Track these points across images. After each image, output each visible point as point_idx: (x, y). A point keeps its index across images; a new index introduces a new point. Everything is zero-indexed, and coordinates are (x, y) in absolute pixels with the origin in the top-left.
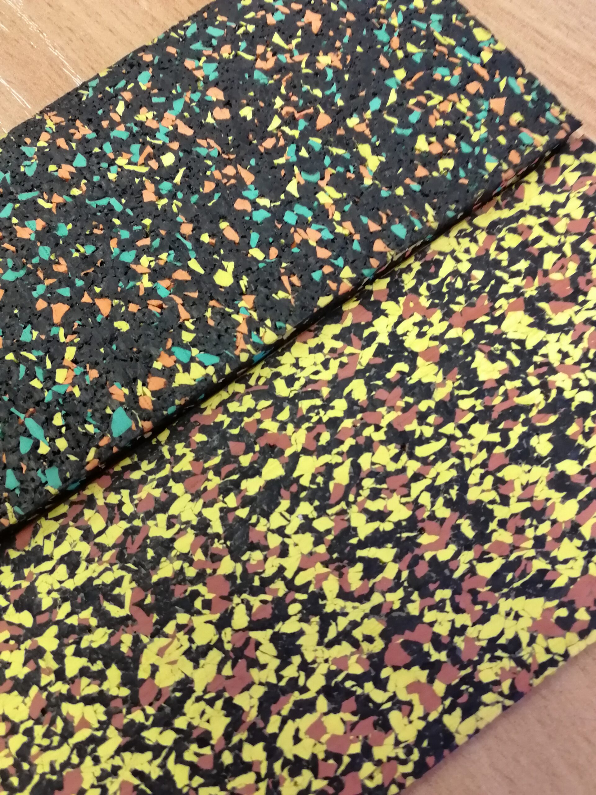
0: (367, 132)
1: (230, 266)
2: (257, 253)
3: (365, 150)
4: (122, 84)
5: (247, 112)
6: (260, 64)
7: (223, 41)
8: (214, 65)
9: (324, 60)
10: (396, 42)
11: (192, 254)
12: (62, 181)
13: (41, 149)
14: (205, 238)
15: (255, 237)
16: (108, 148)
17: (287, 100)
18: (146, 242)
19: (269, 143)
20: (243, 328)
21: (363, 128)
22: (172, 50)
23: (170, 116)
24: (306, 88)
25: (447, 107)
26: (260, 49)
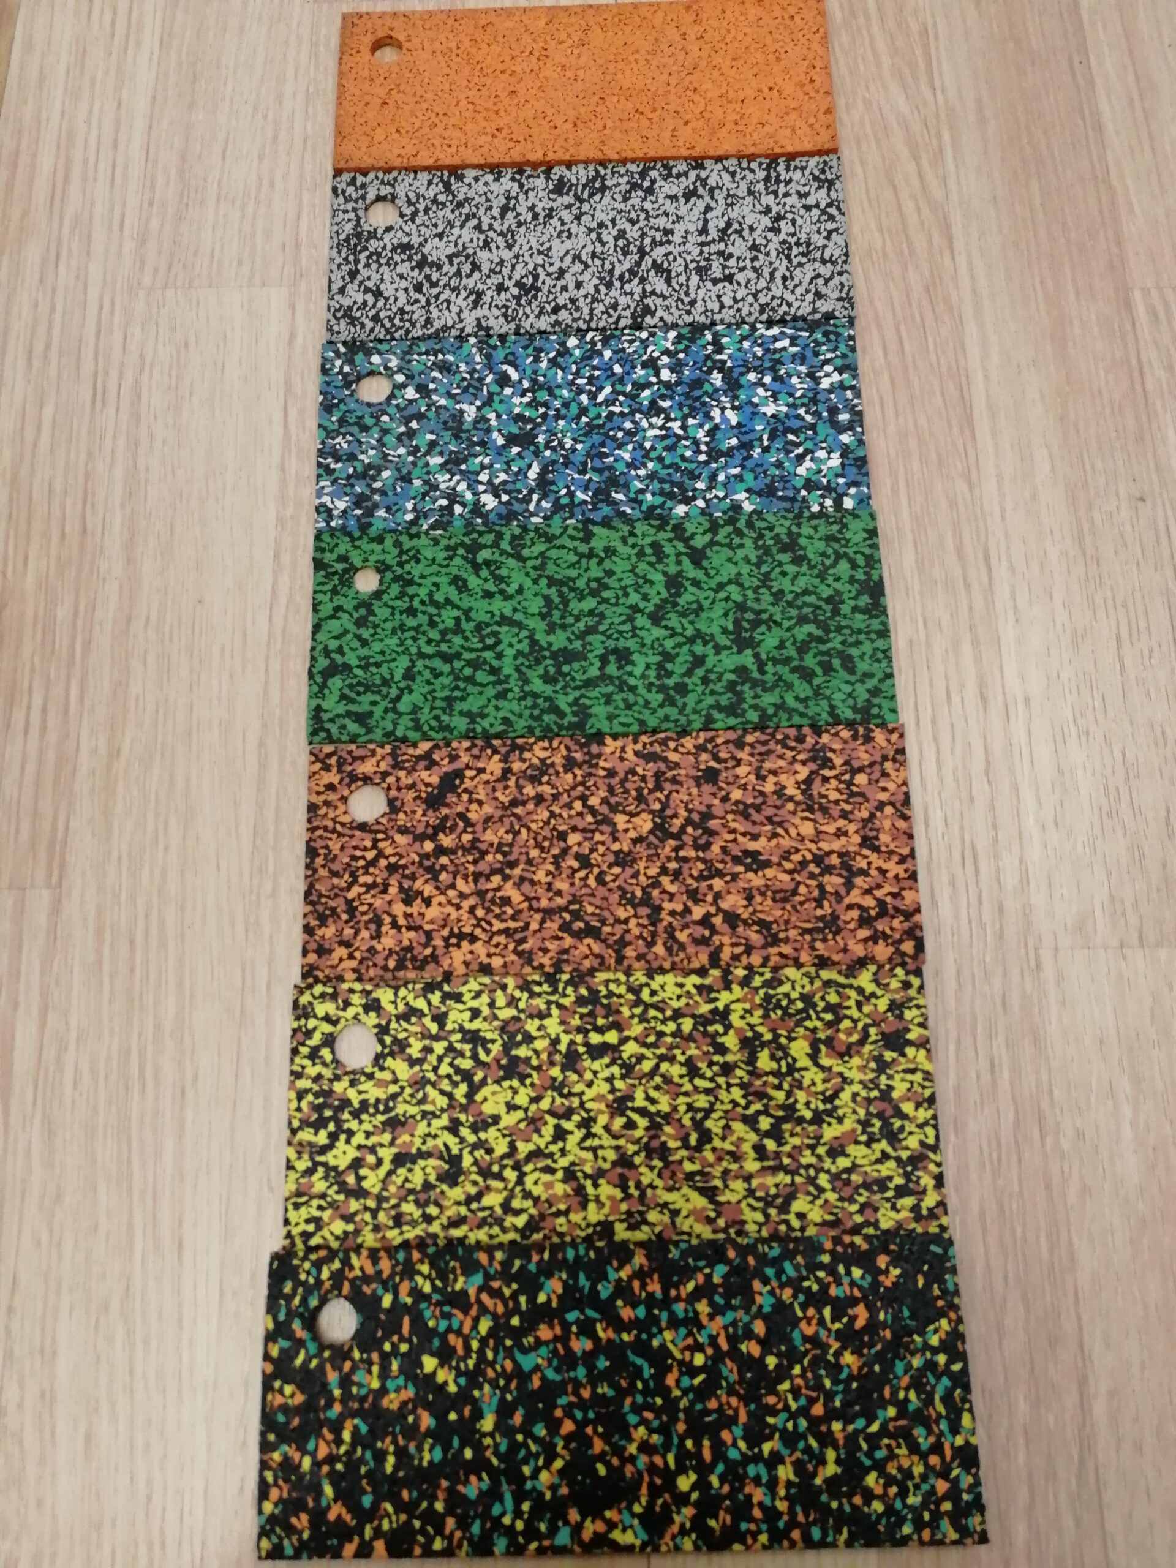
0: (841, 1442)
1: (693, 1477)
2: (715, 1480)
3: (831, 1455)
4: (702, 1263)
5: (771, 1361)
6: (803, 1325)
7: (790, 1282)
8: (772, 1300)
9: (848, 1358)
10: (905, 1381)
11: (674, 1450)
12: (621, 1319)
13: (620, 1279)
14: (689, 1444)
15: (720, 1468)
16: (664, 1316)
17: (804, 1370)
18: (649, 1415)
19: (771, 1400)
20: (675, 1528)
21: (840, 1436)
22: (751, 1261)
23: (720, 1321)
24: (822, 1372)
25: (906, 1464)
26: (811, 1312)
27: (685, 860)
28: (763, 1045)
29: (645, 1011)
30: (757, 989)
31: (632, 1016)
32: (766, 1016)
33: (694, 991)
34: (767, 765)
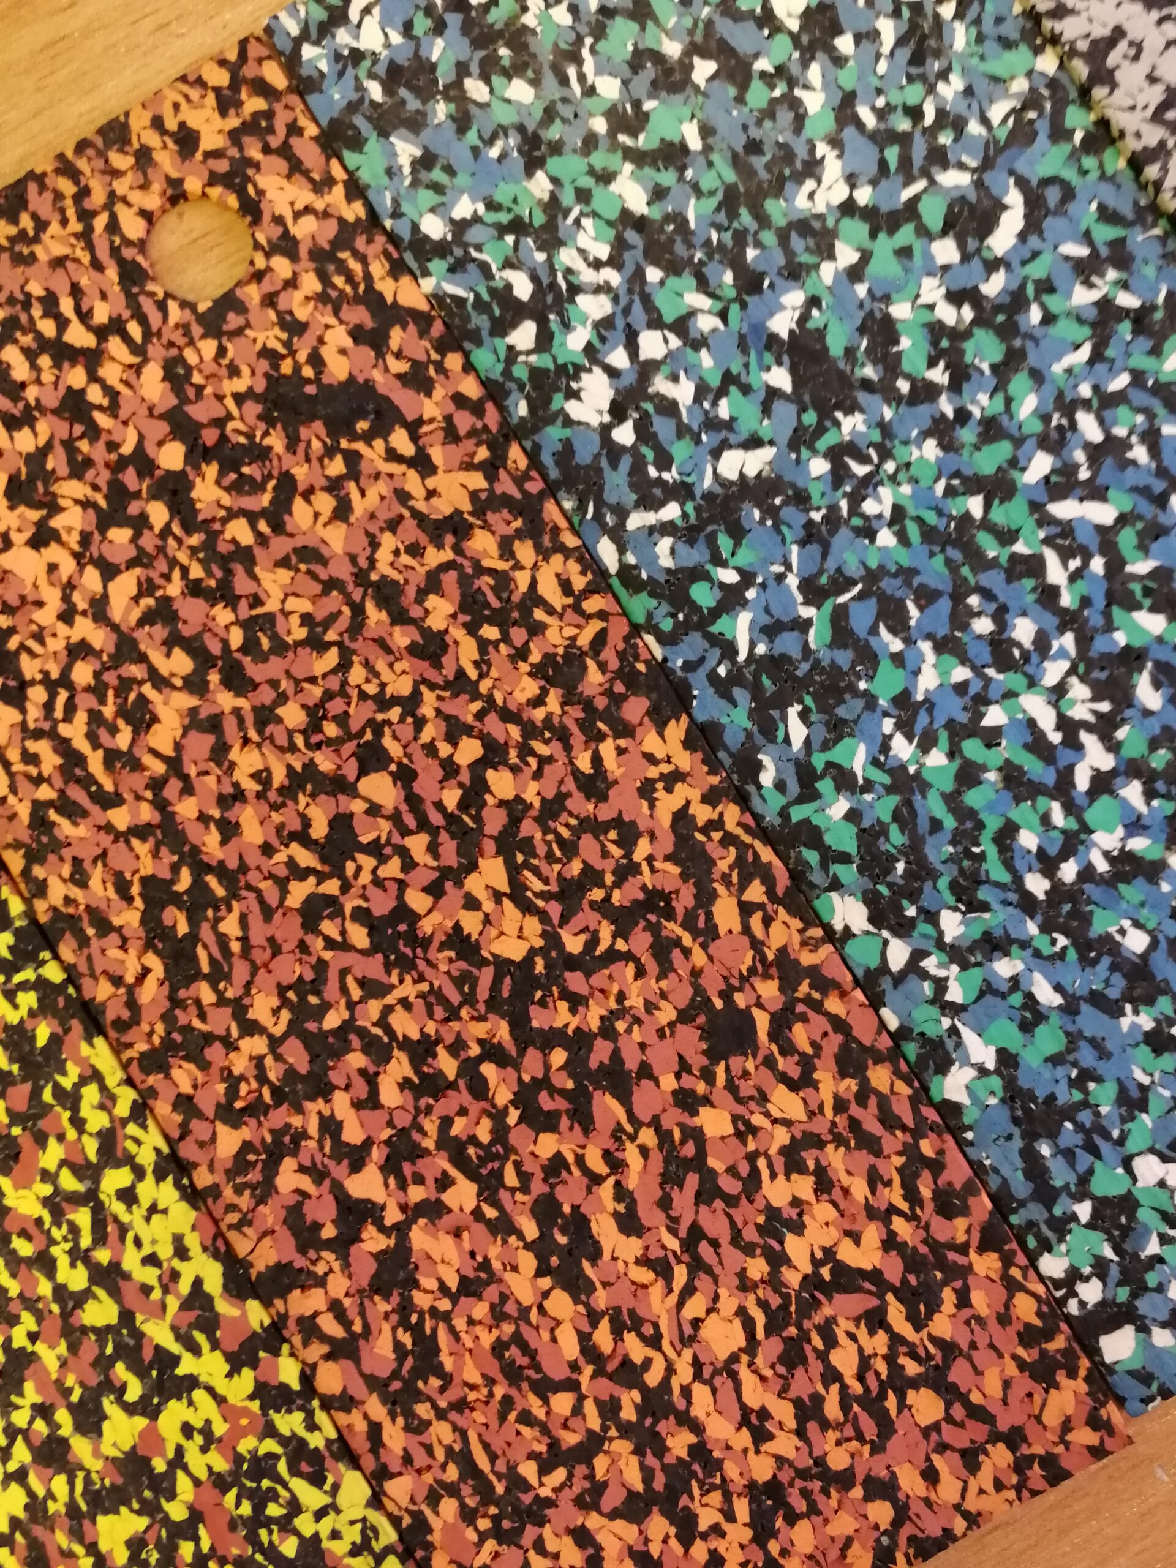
27: (479, 1089)
28: (150, 1509)
29: (77, 1200)
30: (270, 1431)
31: (47, 1176)
32: (221, 1483)
33: (184, 1287)
34: (835, 1158)
